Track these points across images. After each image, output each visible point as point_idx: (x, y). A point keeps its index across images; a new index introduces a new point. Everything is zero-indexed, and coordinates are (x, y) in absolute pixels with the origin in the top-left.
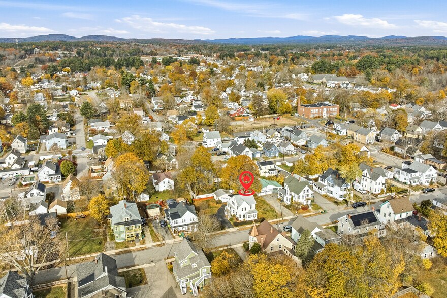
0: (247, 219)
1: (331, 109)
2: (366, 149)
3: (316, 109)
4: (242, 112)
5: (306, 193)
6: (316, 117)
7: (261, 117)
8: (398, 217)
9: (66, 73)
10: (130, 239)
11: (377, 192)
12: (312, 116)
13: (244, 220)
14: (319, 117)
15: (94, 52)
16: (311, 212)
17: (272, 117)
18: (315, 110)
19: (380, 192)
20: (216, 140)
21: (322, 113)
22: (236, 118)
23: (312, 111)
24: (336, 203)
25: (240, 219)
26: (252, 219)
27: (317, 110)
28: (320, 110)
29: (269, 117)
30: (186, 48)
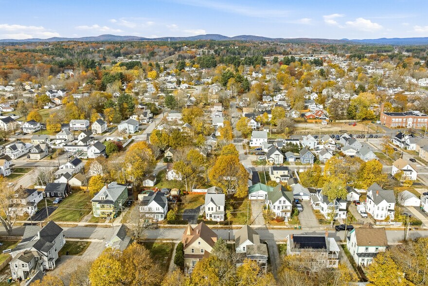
0: (213, 220)
1: (419, 120)
2: (410, 168)
3: (399, 118)
4: (320, 115)
5: (282, 204)
6: (399, 127)
7: (337, 121)
8: (362, 250)
9: (195, 69)
10: (103, 216)
11: (379, 218)
12: (393, 125)
13: (211, 219)
14: (402, 127)
15: (229, 51)
16: (285, 225)
17: (348, 122)
18: (397, 119)
19: (383, 218)
20: (262, 140)
21: (406, 123)
22: (309, 121)
23: (394, 119)
24: (321, 221)
25: (207, 218)
26: (218, 220)
27: (400, 120)
28: (404, 119)
29: (346, 123)
30: (323, 48)
